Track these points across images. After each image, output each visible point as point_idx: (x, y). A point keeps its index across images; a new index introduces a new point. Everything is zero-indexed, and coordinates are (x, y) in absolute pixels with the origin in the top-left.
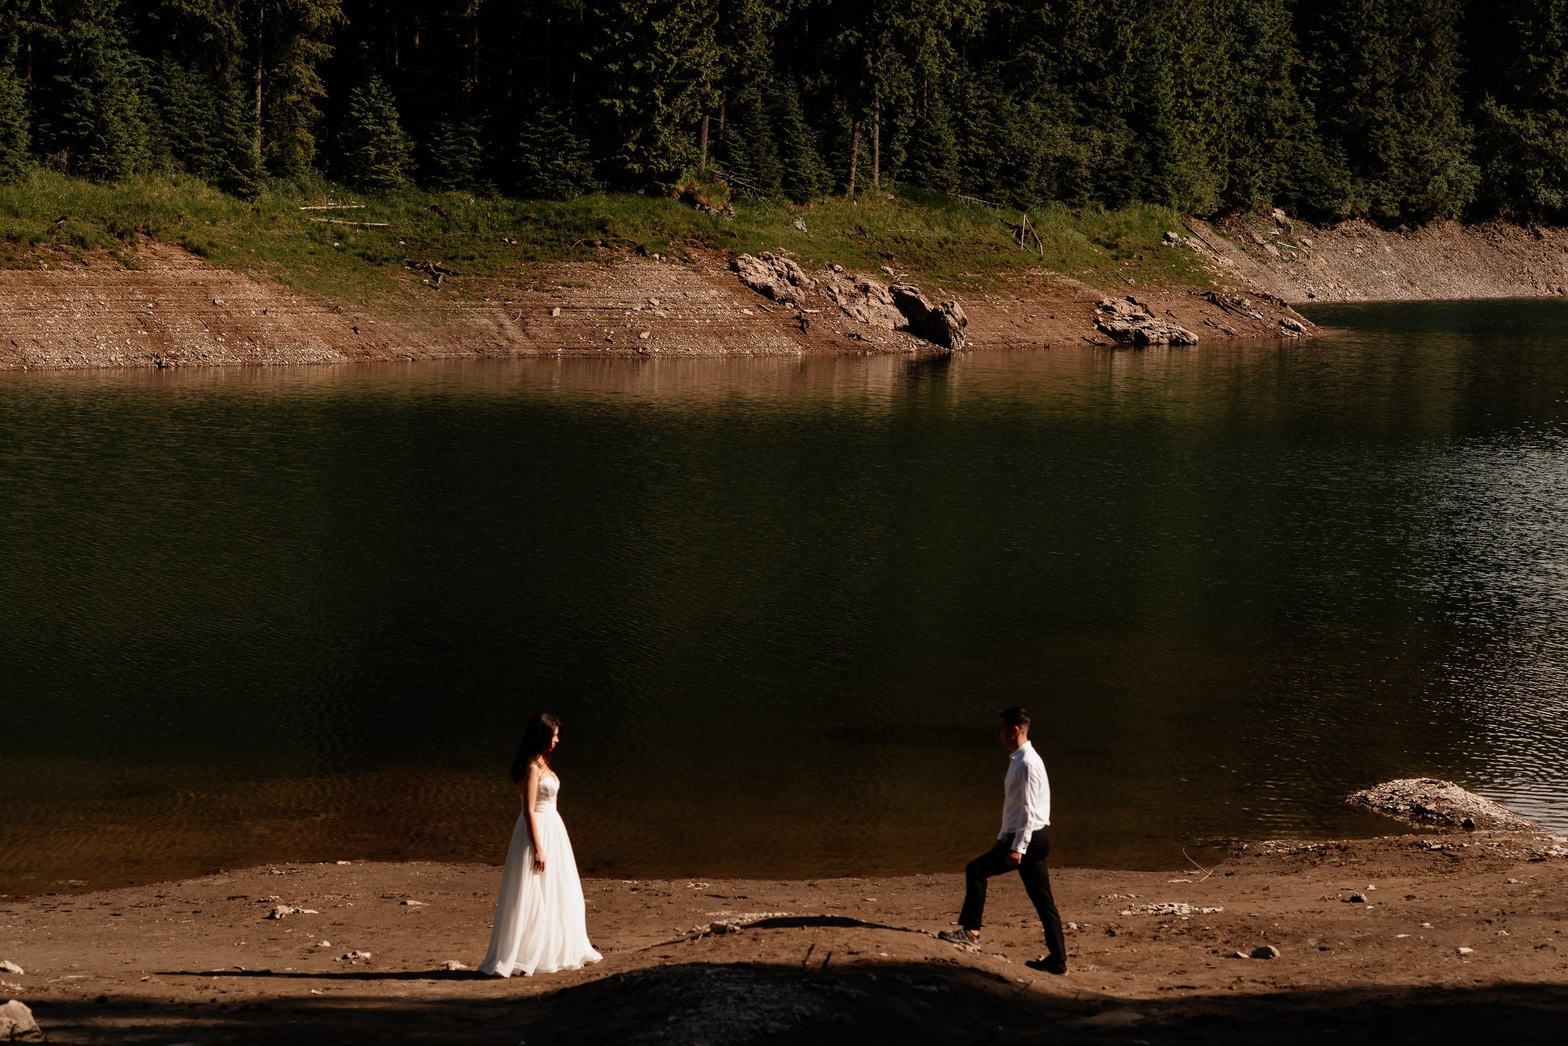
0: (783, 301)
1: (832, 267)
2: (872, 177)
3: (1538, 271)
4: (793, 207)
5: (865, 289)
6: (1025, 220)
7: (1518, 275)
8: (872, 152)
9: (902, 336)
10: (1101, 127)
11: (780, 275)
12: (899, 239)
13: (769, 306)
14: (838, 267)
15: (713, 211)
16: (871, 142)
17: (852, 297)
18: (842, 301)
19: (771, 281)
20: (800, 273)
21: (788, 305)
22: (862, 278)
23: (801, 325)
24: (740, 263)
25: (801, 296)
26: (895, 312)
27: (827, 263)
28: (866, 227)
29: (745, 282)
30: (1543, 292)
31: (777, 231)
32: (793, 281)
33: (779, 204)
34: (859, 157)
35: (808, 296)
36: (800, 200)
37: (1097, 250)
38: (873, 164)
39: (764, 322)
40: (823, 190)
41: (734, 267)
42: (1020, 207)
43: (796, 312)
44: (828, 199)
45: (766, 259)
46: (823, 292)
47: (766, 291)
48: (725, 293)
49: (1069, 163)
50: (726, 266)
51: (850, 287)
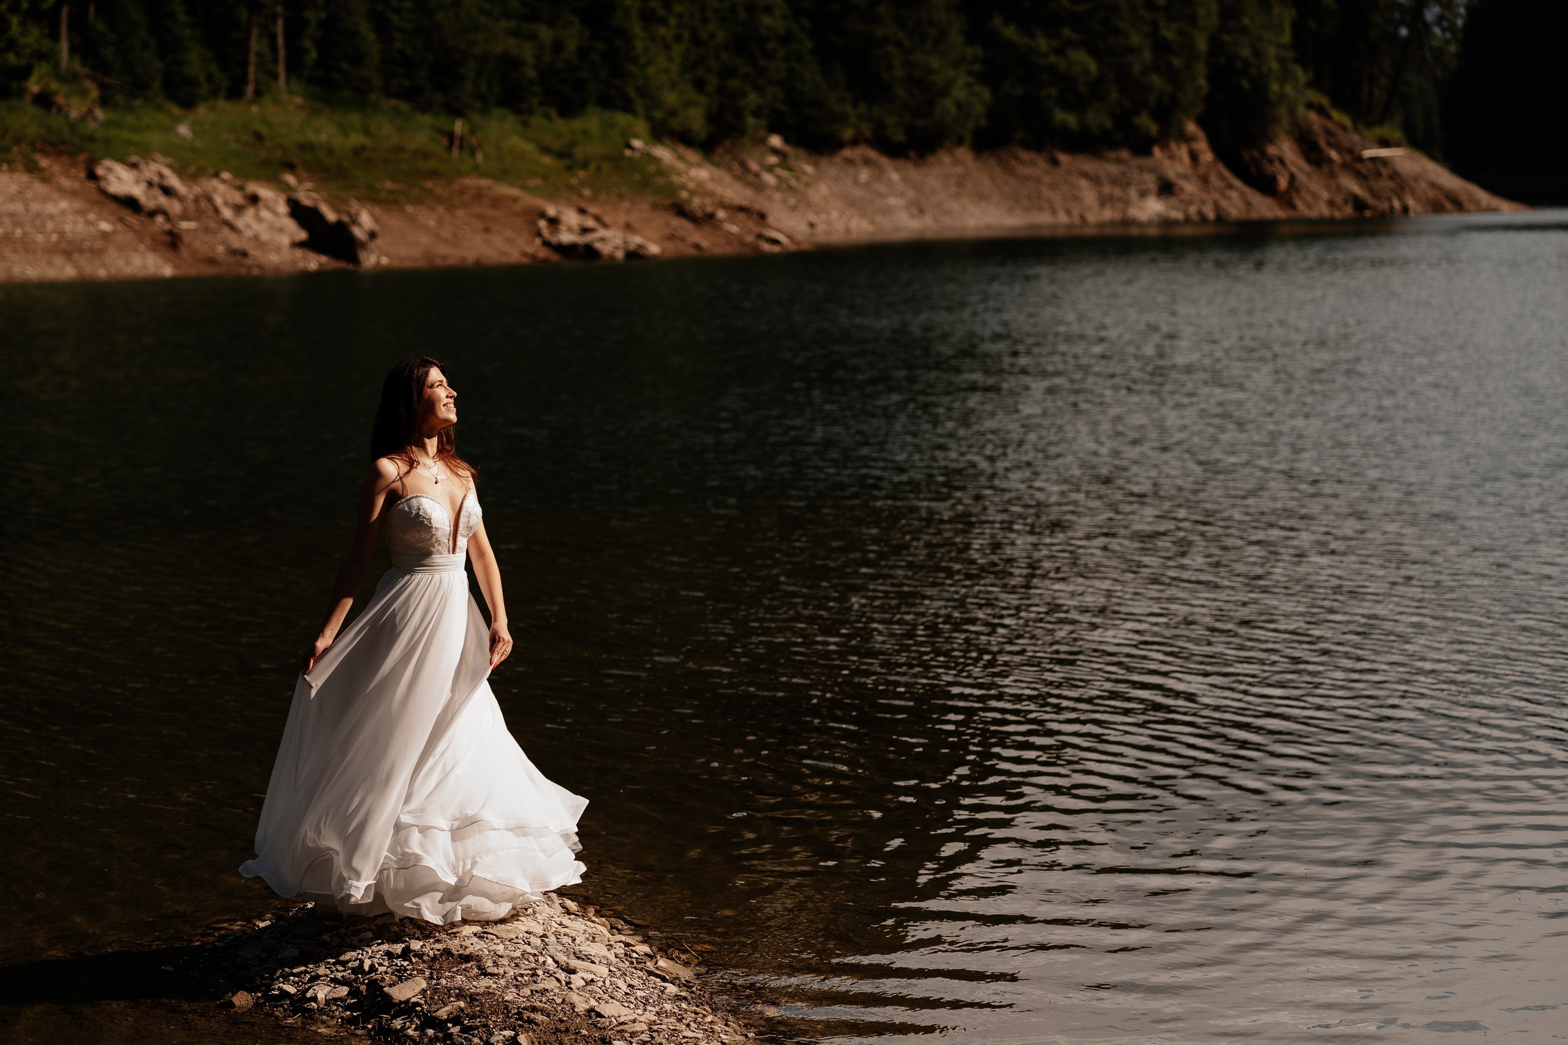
0: (152, 214)
1: (216, 175)
2: (276, 77)
3: (1056, 198)
4: (175, 110)
5: (254, 199)
6: (459, 127)
7: (1036, 203)
8: (274, 47)
9: (299, 253)
10: (551, 24)
11: (150, 184)
12: (306, 147)
13: (133, 220)
14: (226, 175)
15: (74, 114)
16: (273, 38)
17: (239, 209)
18: (227, 213)
19: (138, 191)
20: (174, 181)
21: (160, 219)
22: (253, 187)
23: (172, 241)
24: (100, 171)
25: (175, 207)
26: (291, 225)
27: (211, 171)
28: (264, 130)
29: (104, 192)
30: (1063, 218)
31: (155, 138)
32: (167, 191)
33: (159, 108)
34: (259, 55)
35: (185, 210)
36: (188, 104)
37: (547, 160)
38: (275, 61)
39: (128, 237)
40: (215, 93)
41: (92, 176)
42: (456, 112)
43: (167, 227)
44: (221, 103)
45: (134, 166)
46: (204, 204)
47: (130, 203)
48: (78, 204)
49: (512, 63)
50: (83, 175)
51: (237, 198)
